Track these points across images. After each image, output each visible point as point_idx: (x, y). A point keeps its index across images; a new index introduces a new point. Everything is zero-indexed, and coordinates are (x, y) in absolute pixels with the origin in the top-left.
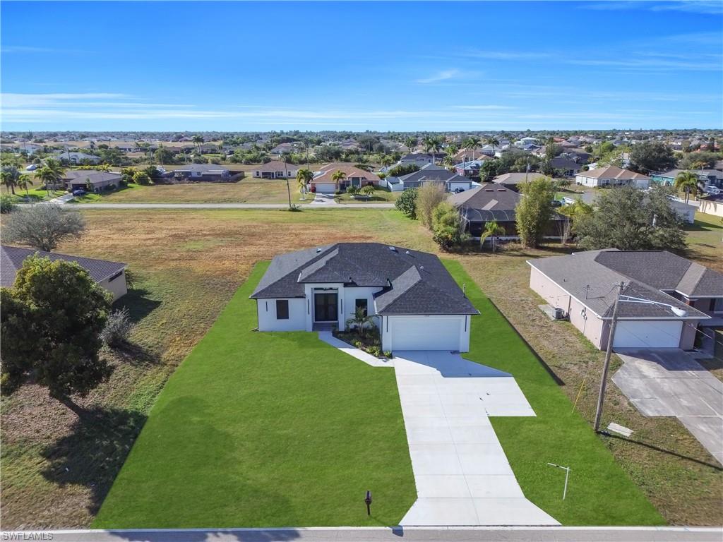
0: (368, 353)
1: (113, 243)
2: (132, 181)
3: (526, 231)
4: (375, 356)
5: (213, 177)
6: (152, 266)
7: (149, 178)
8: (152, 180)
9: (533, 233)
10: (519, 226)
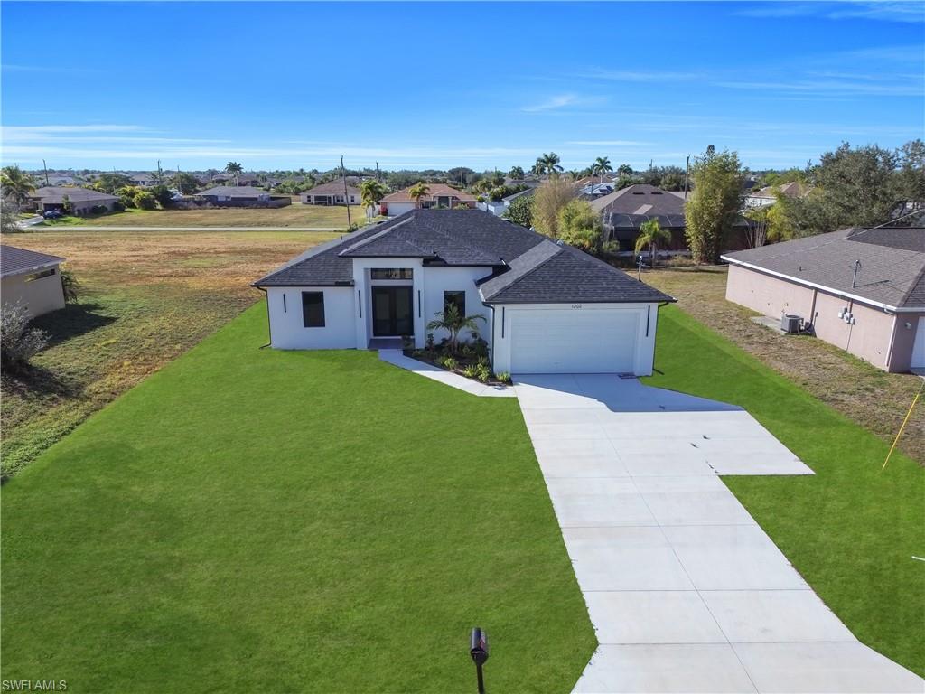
0: (468, 377)
1: (76, 259)
2: (132, 206)
3: (701, 237)
4: (481, 381)
5: (246, 202)
6: (124, 282)
7: (157, 202)
8: (161, 204)
9: (712, 240)
10: (691, 231)
